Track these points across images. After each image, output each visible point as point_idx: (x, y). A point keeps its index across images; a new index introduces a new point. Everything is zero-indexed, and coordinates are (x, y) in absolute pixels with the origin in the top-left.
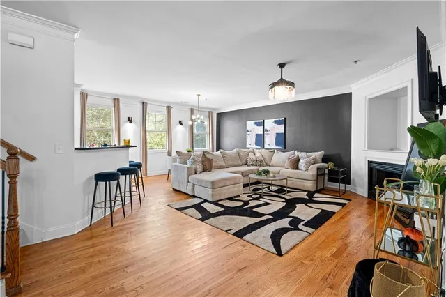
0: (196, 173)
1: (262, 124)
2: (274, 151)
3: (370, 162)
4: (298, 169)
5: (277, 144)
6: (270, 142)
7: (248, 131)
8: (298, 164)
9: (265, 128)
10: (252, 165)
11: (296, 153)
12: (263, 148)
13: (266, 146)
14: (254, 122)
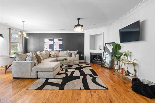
0: (35, 65)
1: (53, 40)
2: (60, 51)
3: (91, 53)
4: (71, 57)
5: (59, 48)
6: (56, 47)
7: (45, 43)
8: (71, 55)
9: (54, 42)
10: (53, 57)
11: (69, 51)
12: (53, 50)
13: (55, 49)
14: (49, 39)
